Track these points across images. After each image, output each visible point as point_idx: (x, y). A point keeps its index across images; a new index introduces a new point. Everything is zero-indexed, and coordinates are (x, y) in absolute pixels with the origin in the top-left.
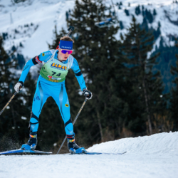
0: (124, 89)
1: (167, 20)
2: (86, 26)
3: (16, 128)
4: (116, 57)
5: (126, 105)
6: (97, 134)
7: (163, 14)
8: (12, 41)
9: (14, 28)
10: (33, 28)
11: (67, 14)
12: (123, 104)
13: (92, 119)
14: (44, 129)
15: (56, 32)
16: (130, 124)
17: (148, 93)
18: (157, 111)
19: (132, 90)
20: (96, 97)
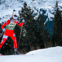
0: (37, 34)
1: (50, 13)
2: (25, 15)
3: (4, 47)
4: (34, 24)
5: (38, 39)
6: (29, 48)
7: (49, 11)
8: (2, 20)
9: (3, 16)
10: (9, 16)
11: (19, 12)
12: (37, 39)
13: (28, 44)
16: (40, 45)
17: (45, 35)
18: (48, 41)
19: (40, 35)
20: (29, 37)
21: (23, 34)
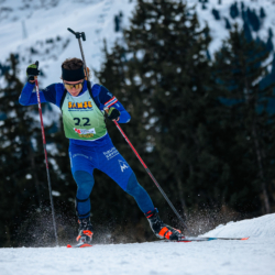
0: (221, 140)
5: (226, 167)
9: (29, 45)
10: (60, 44)
11: (117, 20)
12: (221, 166)
13: (171, 192)
15: (105, 50)
16: (234, 198)
17: (261, 147)
20: (175, 156)
21: (144, 141)
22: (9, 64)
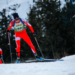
0: (64, 33)
2: (45, 4)
5: (65, 41)
6: (52, 55)
9: (9, 7)
10: (17, 6)
13: (49, 48)
14: (26, 54)
15: (30, 8)
16: (67, 50)
19: (68, 34)
20: (51, 38)
21: (42, 34)
22: (3, 12)
